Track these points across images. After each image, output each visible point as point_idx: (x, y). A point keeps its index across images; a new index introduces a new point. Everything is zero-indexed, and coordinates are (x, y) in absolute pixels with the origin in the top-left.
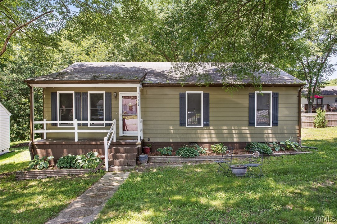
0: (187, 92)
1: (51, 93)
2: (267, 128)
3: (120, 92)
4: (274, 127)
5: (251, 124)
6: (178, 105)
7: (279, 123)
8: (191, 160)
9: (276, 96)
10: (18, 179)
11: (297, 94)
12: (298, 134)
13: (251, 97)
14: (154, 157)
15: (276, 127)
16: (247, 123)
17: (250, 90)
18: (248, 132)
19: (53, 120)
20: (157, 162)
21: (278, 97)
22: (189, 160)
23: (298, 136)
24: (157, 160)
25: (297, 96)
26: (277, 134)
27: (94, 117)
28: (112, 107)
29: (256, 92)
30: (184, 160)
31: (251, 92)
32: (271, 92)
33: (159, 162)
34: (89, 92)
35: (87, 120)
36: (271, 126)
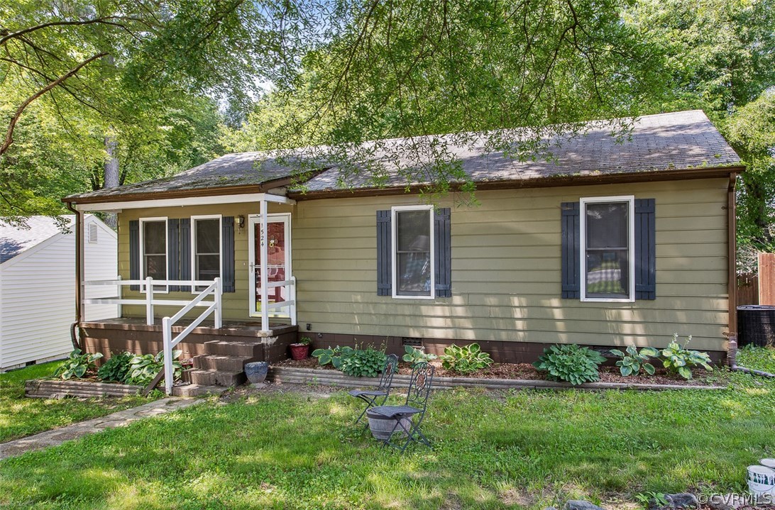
0: (394, 209)
1: (130, 222)
2: (618, 306)
3: (249, 216)
4: (643, 303)
5: (569, 291)
6: (374, 243)
7: (659, 290)
8: (367, 383)
9: (646, 211)
10: (27, 395)
11: (723, 199)
12: (727, 326)
13: (570, 215)
14: (287, 370)
15: (649, 304)
16: (557, 289)
17: (566, 196)
18: (558, 314)
19: (132, 278)
20: (293, 382)
21: (653, 212)
22: (362, 383)
23: (724, 333)
24: (293, 377)
25: (723, 205)
26: (650, 325)
27: (204, 272)
28: (235, 249)
29: (583, 201)
30: (352, 382)
31: (570, 200)
32: (631, 199)
33: (297, 382)
34: (193, 218)
35: (189, 278)
36: (632, 299)
